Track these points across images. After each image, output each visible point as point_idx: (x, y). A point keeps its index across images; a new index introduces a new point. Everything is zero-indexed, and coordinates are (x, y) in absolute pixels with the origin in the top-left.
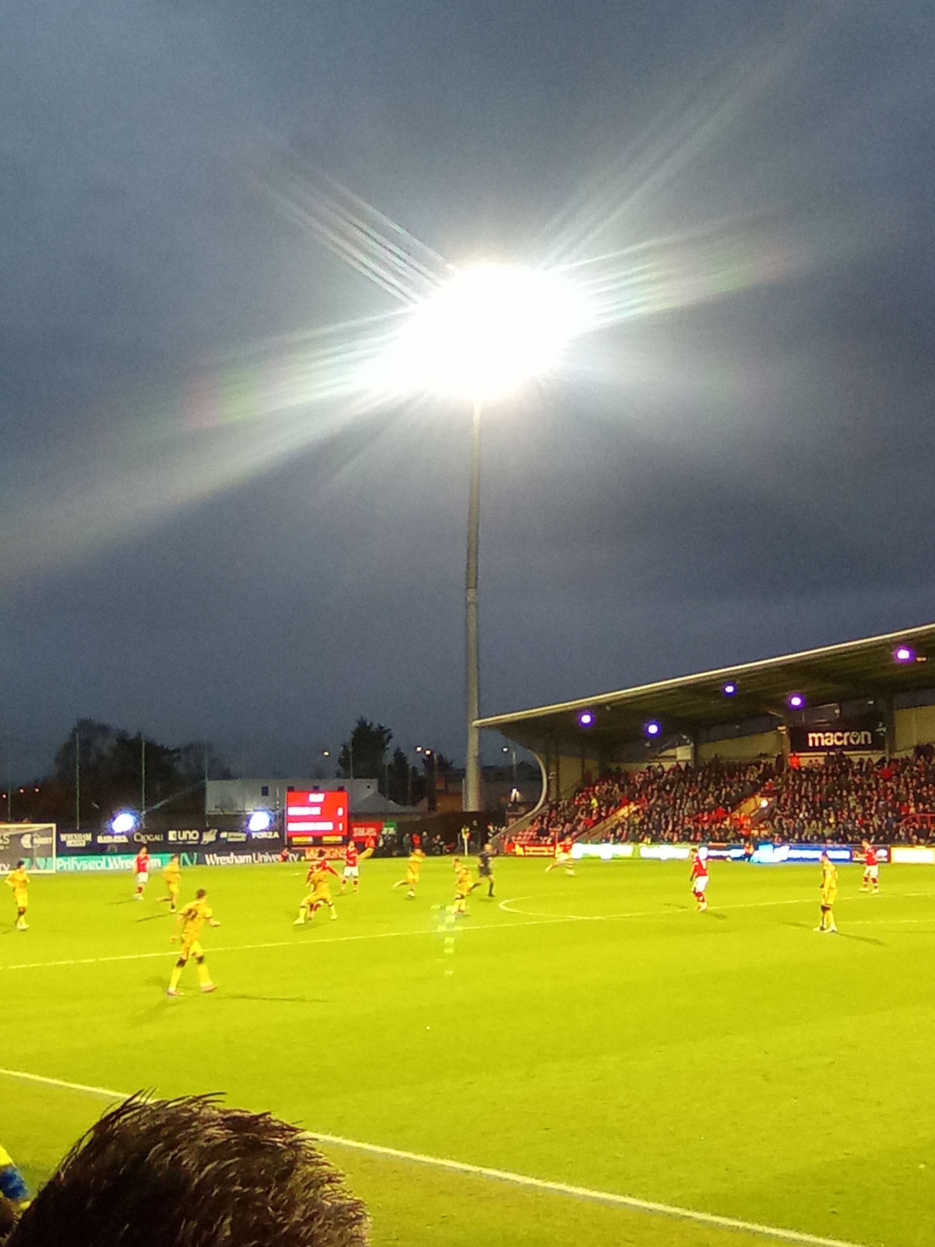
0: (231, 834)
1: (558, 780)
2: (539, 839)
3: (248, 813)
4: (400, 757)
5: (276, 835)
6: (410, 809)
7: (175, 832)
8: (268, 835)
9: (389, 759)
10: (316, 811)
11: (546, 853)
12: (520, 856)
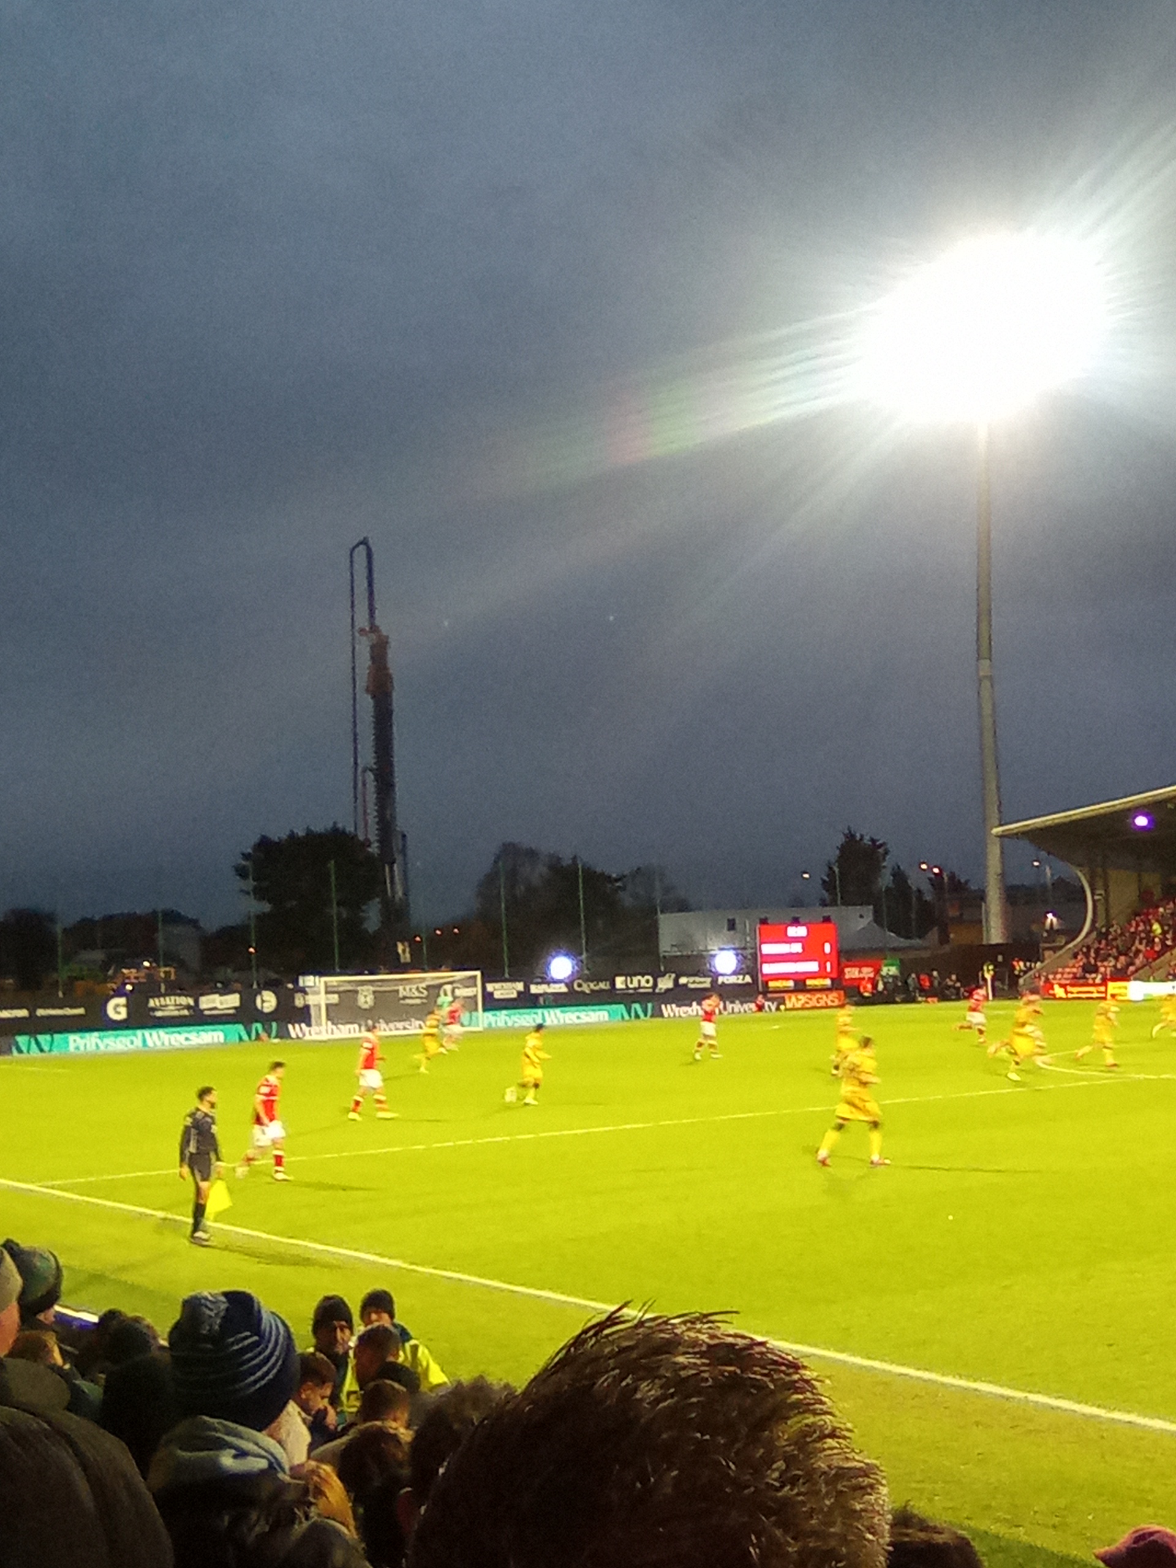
0: (692, 979)
1: (1106, 900)
2: (1084, 977)
3: (713, 953)
4: (899, 876)
5: (748, 979)
6: (916, 942)
7: (623, 978)
8: (738, 979)
9: (885, 880)
10: (797, 948)
11: (1095, 995)
12: (1061, 999)
